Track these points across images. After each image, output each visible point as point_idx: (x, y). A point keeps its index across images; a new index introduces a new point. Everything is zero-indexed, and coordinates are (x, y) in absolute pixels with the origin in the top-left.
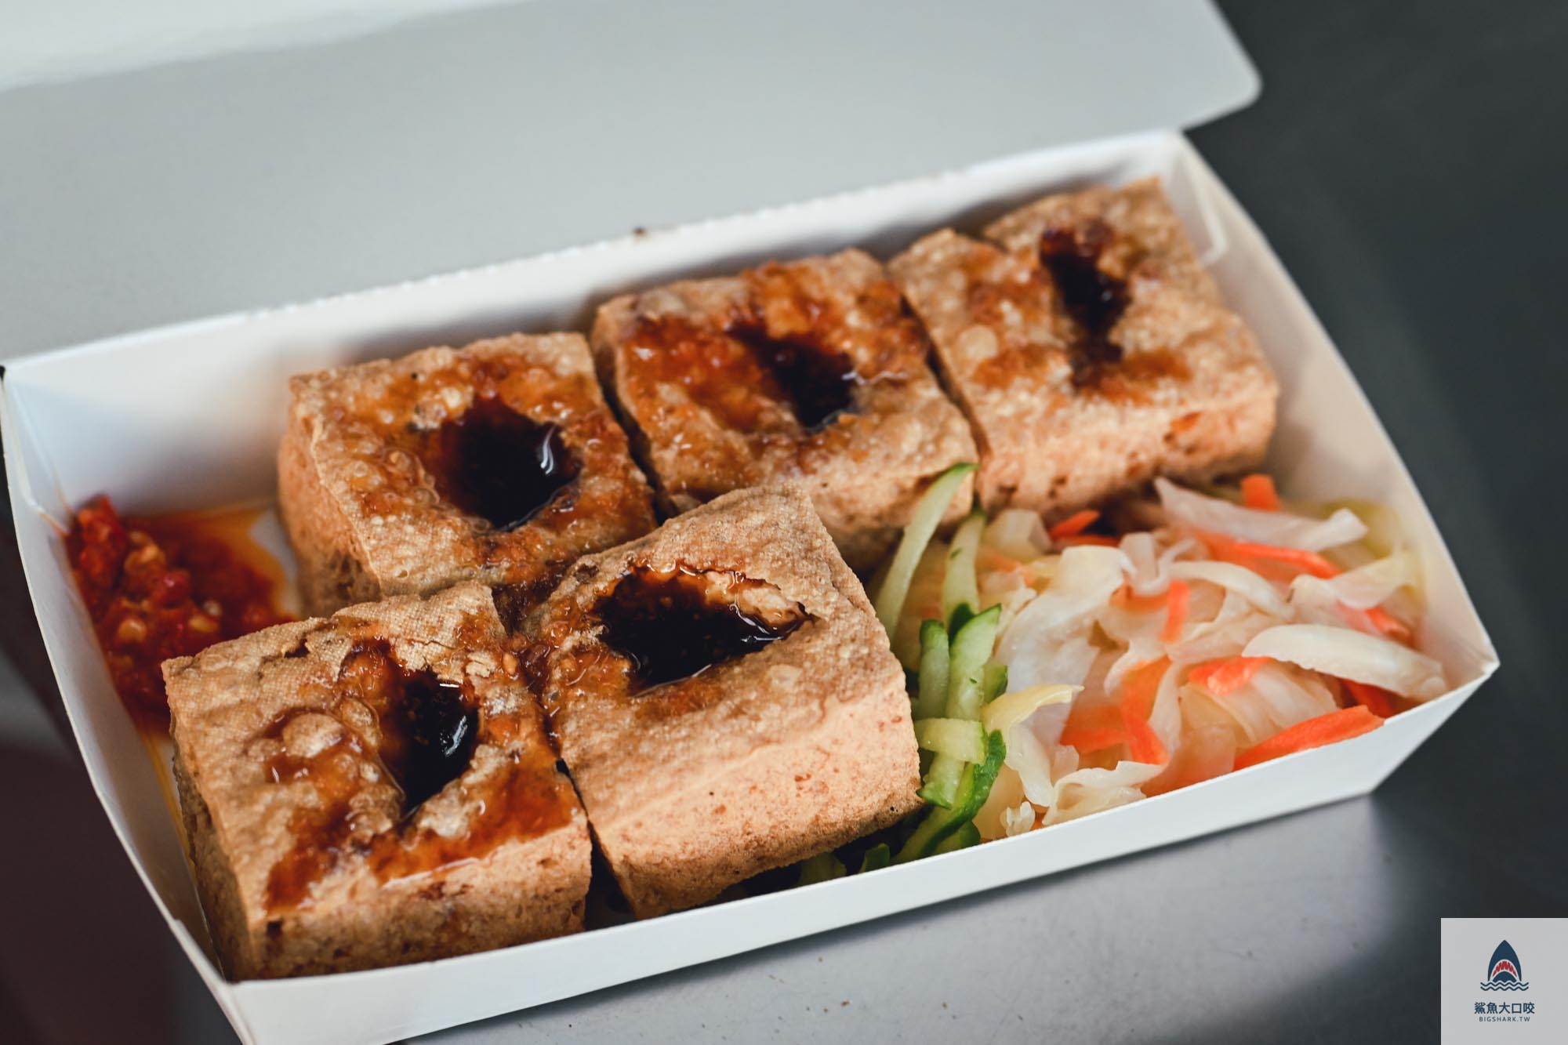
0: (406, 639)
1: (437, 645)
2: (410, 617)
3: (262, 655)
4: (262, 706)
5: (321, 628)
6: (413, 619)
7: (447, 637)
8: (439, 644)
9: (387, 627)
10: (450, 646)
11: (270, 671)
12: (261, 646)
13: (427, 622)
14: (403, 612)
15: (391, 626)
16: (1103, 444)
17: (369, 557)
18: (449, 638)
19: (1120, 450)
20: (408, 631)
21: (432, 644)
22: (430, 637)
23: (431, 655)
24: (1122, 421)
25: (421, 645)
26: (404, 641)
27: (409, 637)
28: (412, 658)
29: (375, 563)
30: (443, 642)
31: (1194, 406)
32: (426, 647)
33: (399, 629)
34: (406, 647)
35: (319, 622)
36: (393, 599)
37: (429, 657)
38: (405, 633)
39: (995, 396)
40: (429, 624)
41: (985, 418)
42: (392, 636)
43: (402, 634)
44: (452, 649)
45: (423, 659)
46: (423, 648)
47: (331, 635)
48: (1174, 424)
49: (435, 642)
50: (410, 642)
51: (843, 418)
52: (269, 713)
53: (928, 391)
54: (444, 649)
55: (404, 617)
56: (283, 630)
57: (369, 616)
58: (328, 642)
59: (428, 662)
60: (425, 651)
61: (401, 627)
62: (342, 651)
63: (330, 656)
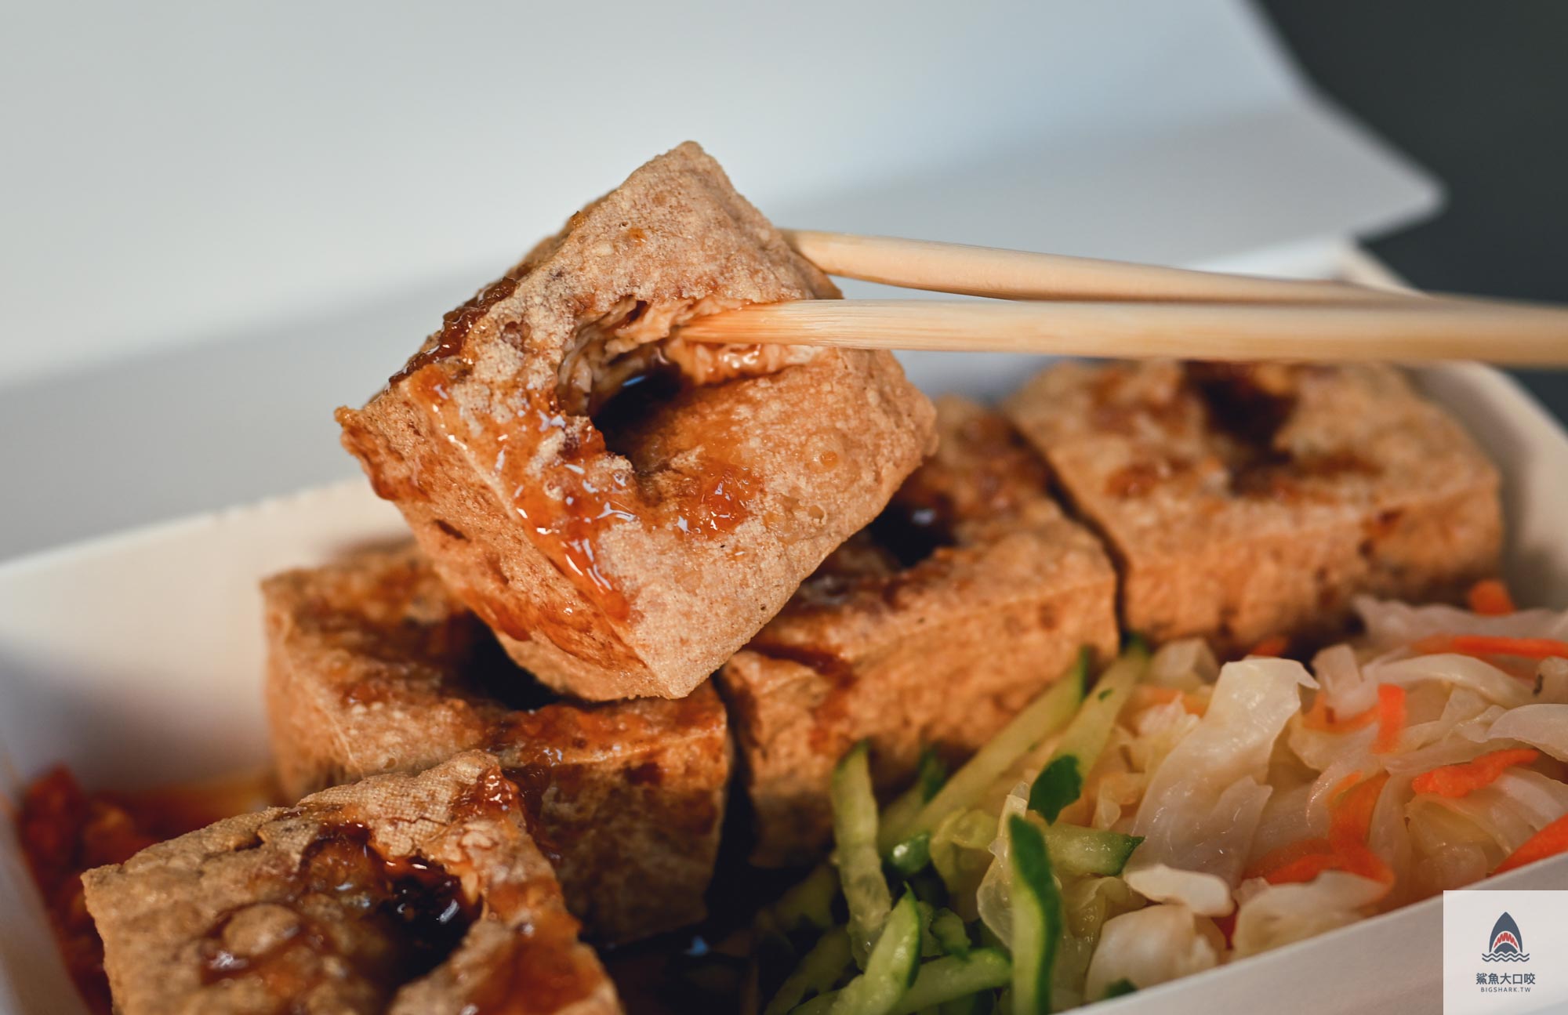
0: (387, 819)
1: (427, 822)
2: (393, 794)
3: (205, 852)
4: (200, 906)
5: (279, 818)
6: (396, 796)
7: (441, 812)
8: (429, 820)
9: (364, 808)
10: (444, 821)
11: (209, 868)
12: (204, 842)
13: (414, 797)
14: (383, 789)
15: (369, 807)
16: (1277, 555)
17: (348, 748)
18: (442, 813)
19: (1302, 564)
20: (390, 810)
21: (421, 821)
22: (417, 813)
23: (420, 834)
24: (1298, 521)
25: (406, 824)
26: (384, 822)
27: (390, 816)
28: (395, 842)
29: (356, 754)
30: (434, 818)
31: (1390, 503)
32: (413, 825)
33: (379, 809)
34: (389, 828)
35: (278, 812)
36: (371, 779)
37: (417, 837)
38: (386, 813)
39: (1132, 507)
40: (417, 799)
41: (1120, 533)
42: (371, 818)
43: (383, 815)
44: (444, 825)
45: (410, 842)
46: (410, 827)
47: (291, 823)
48: (1366, 525)
49: (424, 818)
50: (393, 822)
51: (940, 553)
52: (210, 913)
53: (1047, 512)
54: (436, 825)
55: (384, 795)
56: (233, 823)
57: (342, 799)
58: (289, 830)
59: (417, 842)
60: (412, 830)
61: (381, 806)
62: (303, 839)
63: (289, 843)
